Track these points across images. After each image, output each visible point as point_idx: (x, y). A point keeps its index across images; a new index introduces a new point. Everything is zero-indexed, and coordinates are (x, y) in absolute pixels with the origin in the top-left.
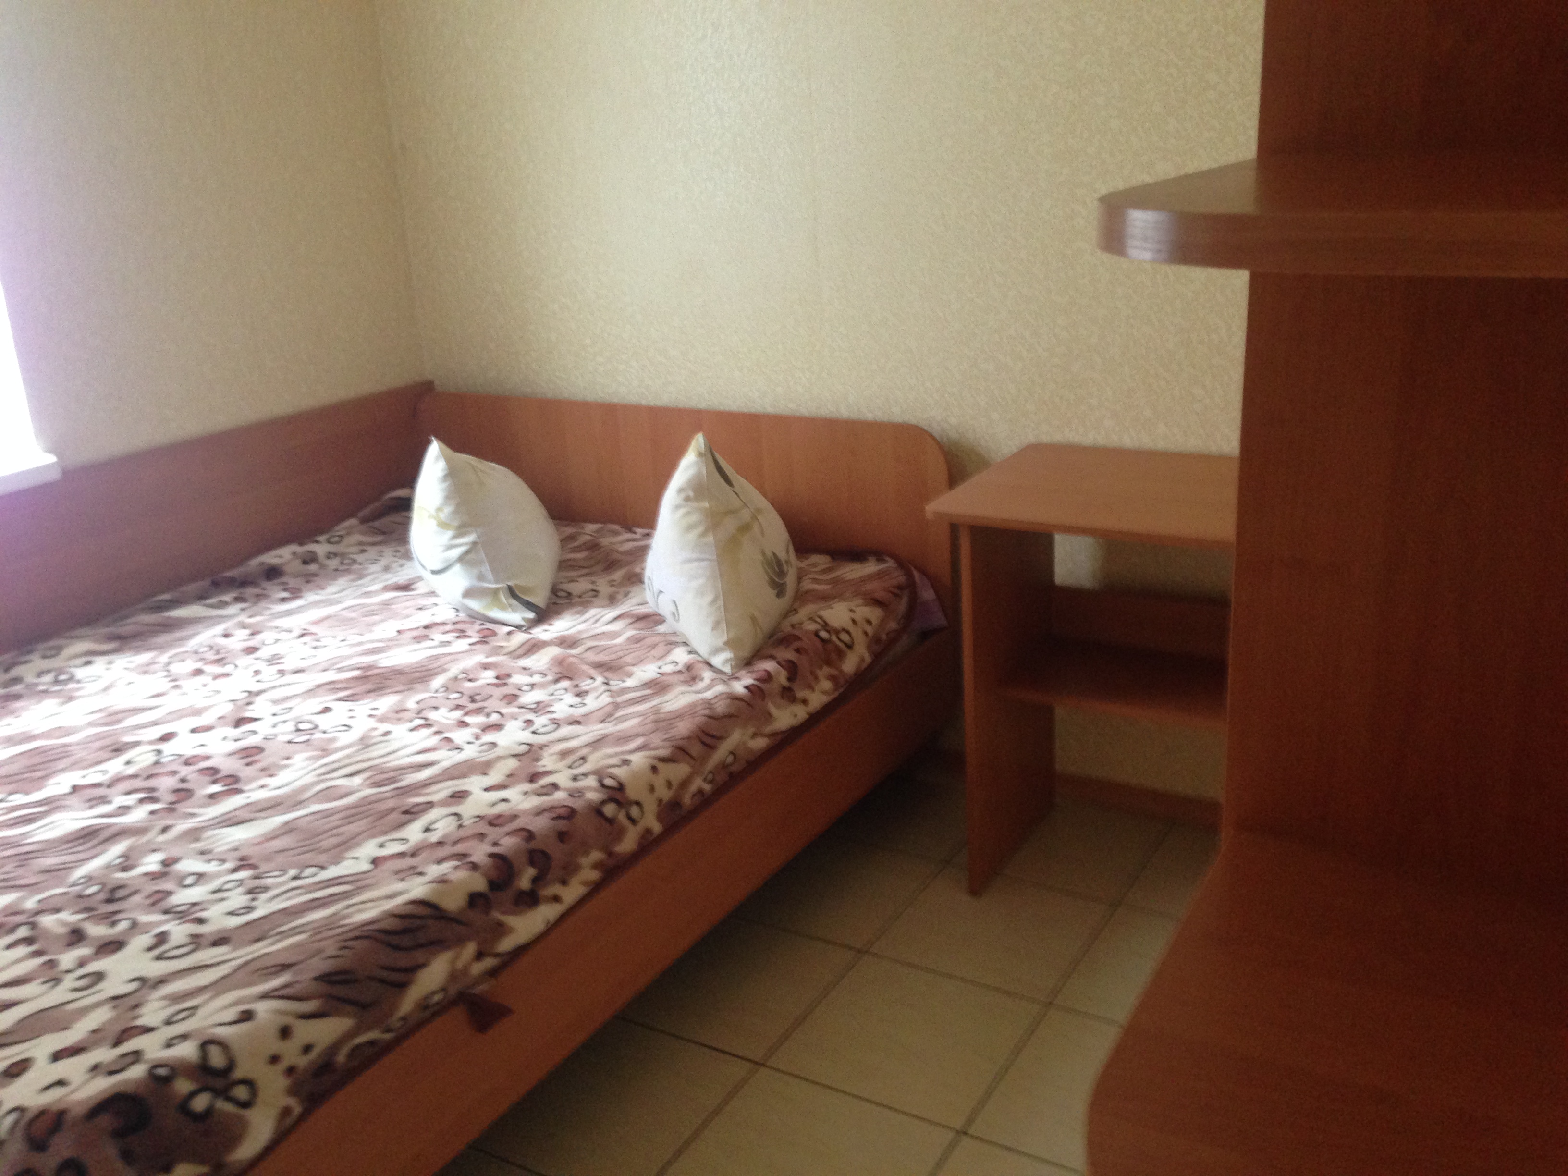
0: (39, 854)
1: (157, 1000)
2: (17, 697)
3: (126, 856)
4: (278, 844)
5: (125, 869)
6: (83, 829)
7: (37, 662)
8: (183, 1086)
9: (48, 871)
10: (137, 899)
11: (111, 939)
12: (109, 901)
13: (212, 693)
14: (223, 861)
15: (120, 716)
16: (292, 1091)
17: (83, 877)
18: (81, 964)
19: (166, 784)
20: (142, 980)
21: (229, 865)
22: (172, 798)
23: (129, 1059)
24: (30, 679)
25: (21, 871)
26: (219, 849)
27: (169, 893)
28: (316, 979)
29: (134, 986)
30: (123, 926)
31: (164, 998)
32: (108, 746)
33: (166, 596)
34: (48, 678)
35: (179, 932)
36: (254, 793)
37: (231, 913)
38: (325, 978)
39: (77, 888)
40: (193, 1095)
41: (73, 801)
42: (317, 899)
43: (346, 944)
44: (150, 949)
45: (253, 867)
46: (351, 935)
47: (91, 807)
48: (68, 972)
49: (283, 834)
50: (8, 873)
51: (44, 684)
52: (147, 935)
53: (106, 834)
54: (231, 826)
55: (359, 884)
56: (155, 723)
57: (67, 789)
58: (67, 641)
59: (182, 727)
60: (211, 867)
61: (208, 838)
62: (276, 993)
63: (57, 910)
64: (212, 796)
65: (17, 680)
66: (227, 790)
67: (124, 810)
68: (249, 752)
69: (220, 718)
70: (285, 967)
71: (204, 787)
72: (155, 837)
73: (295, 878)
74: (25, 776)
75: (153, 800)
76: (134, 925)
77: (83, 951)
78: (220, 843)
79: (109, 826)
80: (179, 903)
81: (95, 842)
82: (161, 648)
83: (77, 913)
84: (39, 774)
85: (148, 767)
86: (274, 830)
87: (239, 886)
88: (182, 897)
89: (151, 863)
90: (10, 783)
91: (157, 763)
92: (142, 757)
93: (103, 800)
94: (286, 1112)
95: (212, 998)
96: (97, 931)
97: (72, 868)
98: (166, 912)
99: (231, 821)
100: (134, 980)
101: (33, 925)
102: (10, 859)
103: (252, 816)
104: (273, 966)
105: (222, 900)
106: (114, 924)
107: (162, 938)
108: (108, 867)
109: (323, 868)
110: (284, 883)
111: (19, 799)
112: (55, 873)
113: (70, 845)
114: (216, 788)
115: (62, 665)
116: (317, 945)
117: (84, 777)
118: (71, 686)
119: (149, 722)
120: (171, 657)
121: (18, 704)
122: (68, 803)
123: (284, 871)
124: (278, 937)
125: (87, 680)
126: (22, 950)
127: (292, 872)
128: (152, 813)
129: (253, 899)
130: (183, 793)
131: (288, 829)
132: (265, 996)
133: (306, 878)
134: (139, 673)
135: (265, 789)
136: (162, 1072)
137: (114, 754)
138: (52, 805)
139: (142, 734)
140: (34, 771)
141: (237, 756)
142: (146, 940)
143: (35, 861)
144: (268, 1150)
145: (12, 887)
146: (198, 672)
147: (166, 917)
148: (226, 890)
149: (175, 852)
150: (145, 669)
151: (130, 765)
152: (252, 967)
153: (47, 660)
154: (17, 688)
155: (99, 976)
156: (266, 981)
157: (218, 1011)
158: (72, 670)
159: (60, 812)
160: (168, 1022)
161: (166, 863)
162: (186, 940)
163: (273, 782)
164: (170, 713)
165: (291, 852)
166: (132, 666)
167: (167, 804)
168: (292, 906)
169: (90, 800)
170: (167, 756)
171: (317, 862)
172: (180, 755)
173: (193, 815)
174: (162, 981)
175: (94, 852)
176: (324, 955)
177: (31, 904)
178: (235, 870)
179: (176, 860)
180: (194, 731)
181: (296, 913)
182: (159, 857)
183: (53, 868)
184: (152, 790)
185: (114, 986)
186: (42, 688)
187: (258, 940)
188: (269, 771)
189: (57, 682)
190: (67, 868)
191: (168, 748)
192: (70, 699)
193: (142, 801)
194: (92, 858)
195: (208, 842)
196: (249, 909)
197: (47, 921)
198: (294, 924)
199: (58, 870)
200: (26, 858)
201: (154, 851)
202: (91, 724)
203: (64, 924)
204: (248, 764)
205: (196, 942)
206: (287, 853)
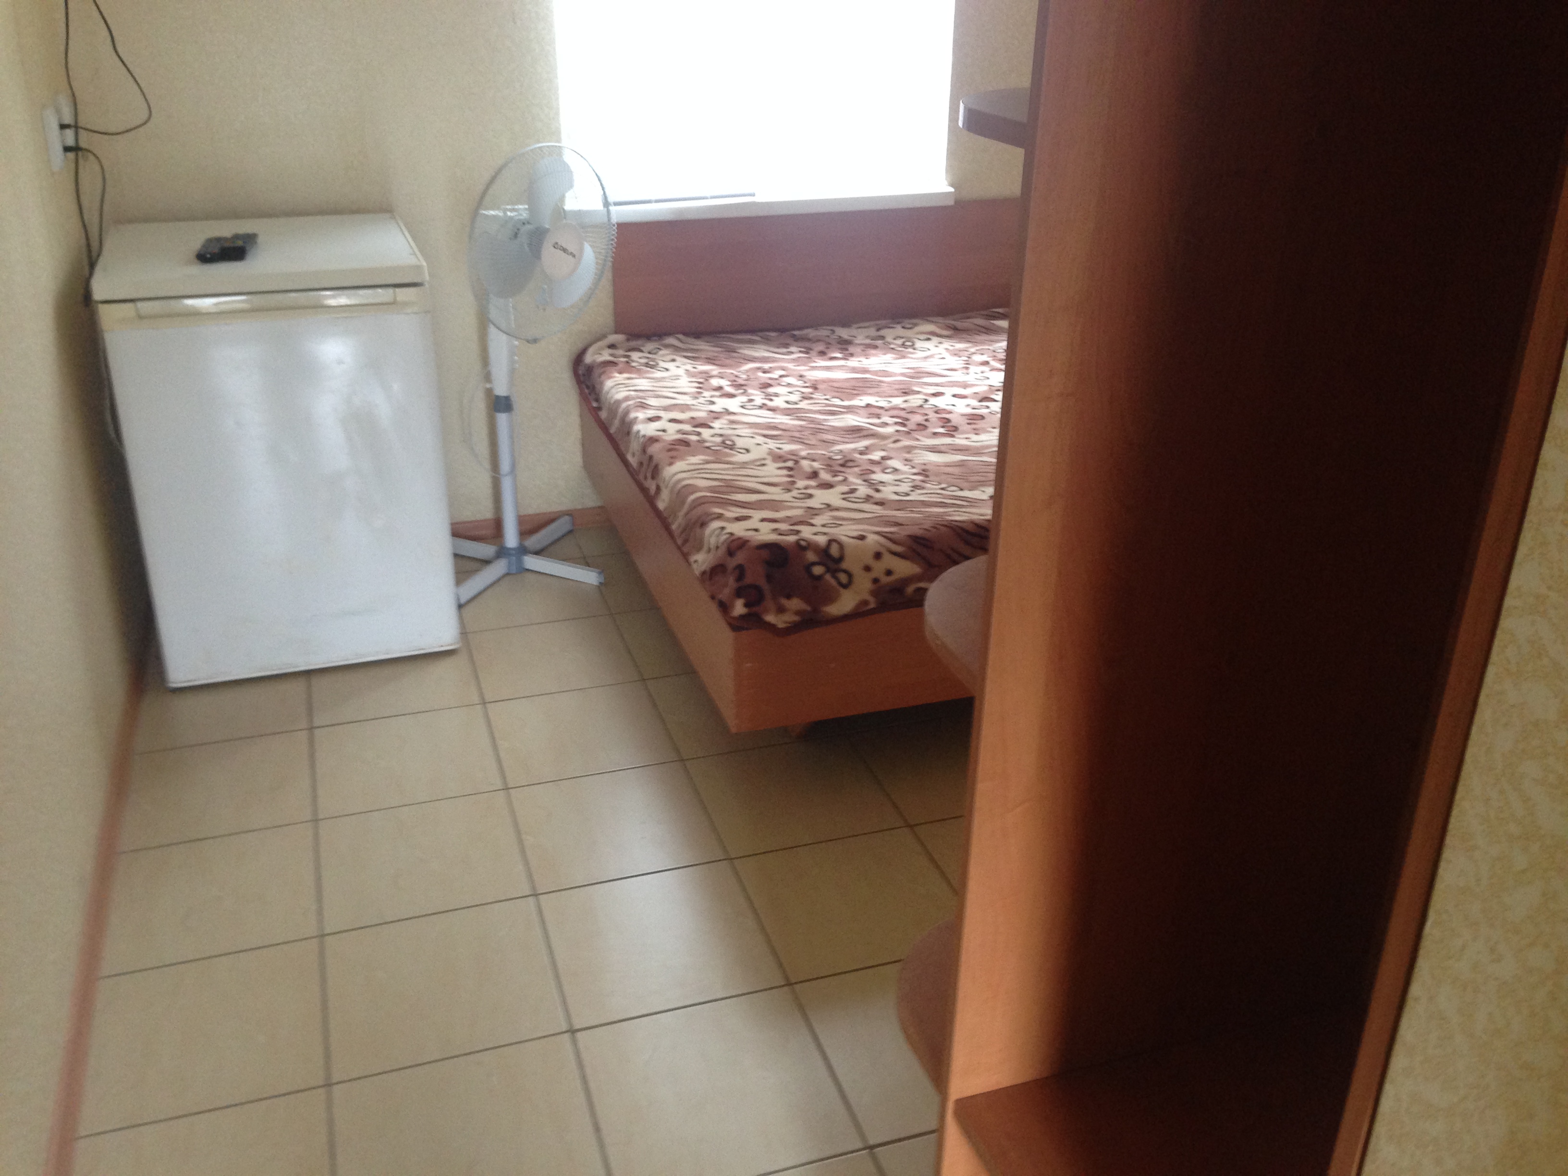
0: (826, 432)
1: (828, 516)
2: (875, 347)
3: (867, 448)
4: (950, 470)
5: (861, 454)
6: (856, 426)
7: (899, 330)
8: (811, 556)
9: (824, 441)
10: (856, 469)
11: (829, 482)
12: (842, 465)
13: (982, 378)
14: (913, 467)
15: (921, 375)
16: (874, 593)
17: (838, 450)
18: (806, 488)
19: (918, 418)
20: (828, 505)
21: (914, 471)
22: (914, 427)
23: (795, 532)
24: (889, 339)
25: (811, 437)
26: (916, 462)
27: (873, 472)
28: (910, 536)
29: (823, 506)
30: (840, 478)
31: (831, 516)
32: (901, 389)
33: (1000, 310)
34: (900, 342)
35: (863, 490)
36: (960, 440)
37: (896, 493)
38: (911, 537)
39: (832, 454)
40: (814, 564)
41: (862, 412)
42: (944, 503)
43: (937, 526)
44: (843, 494)
45: (927, 476)
46: (943, 523)
47: (869, 418)
48: (799, 489)
49: (956, 466)
50: (804, 435)
51: (896, 344)
52: (847, 487)
53: (865, 433)
54: (931, 452)
55: (973, 504)
56: (937, 385)
57: (863, 404)
58: (921, 322)
59: (949, 391)
60: (906, 469)
61: (915, 453)
62: (884, 534)
63: (814, 460)
64: (935, 434)
65: (882, 338)
66: (946, 433)
67: (886, 424)
68: (975, 417)
69: (975, 393)
70: (897, 524)
71: (935, 427)
72: (888, 444)
73: (942, 489)
74: (848, 391)
75: (904, 425)
76: (845, 480)
77: (812, 483)
78: (919, 458)
79: (869, 429)
80: (875, 478)
81: (858, 435)
82: (976, 343)
83: (821, 465)
84: (855, 392)
85: (914, 407)
86: (953, 462)
87: (911, 482)
88: (878, 476)
89: (876, 456)
90: (838, 392)
91: (921, 406)
92: (915, 401)
93: (878, 416)
94: (865, 603)
95: (854, 524)
96: (825, 476)
97: (839, 444)
98: (865, 481)
99: (934, 450)
100: (825, 504)
101: (796, 462)
102: (809, 429)
103: (948, 450)
104: (892, 522)
105: (897, 485)
106: (836, 476)
107: (853, 491)
108: (855, 450)
109: (961, 490)
110: (936, 489)
111: (837, 402)
112: (827, 443)
113: (845, 433)
114: (942, 430)
115: (912, 336)
116: (923, 521)
117: (877, 401)
118: (910, 350)
119: (932, 383)
120: (977, 350)
121: (873, 352)
122: (858, 411)
123: (940, 483)
124: (908, 512)
125: (919, 349)
126: (785, 472)
127: (943, 486)
128: (897, 431)
129: (912, 491)
130: (922, 427)
131: (961, 464)
132: (878, 533)
133: (948, 491)
134: (951, 355)
135: (968, 440)
136: (803, 543)
137: (903, 394)
138: (850, 409)
139: (925, 388)
140: (854, 390)
141: (967, 417)
142: (845, 489)
143: (821, 434)
144: (846, 618)
145: (801, 442)
146: (986, 363)
147: (864, 483)
148: (903, 482)
149: (892, 454)
150: (956, 354)
151: (907, 403)
152: (881, 519)
153: (905, 330)
154: (879, 343)
155: (810, 496)
156: (884, 527)
157: (851, 530)
158: (916, 340)
159: (851, 414)
160: (823, 526)
161: (883, 458)
162: (863, 496)
163: (975, 438)
164: (949, 382)
165: (953, 476)
166: (951, 348)
167: (909, 430)
168: (929, 501)
169: (870, 414)
170: (929, 405)
171: (960, 485)
172: (936, 406)
173: (918, 440)
174: (837, 509)
175: (853, 440)
176: (920, 527)
177: (803, 453)
178: (915, 474)
179: (889, 458)
180: (954, 396)
181: (928, 505)
182: (883, 454)
183: (828, 441)
184: (907, 420)
185: (811, 503)
186: (892, 346)
187: (899, 510)
188: (977, 432)
189: (903, 345)
190: (833, 443)
191: (933, 401)
192: (904, 357)
193: (896, 423)
194: (847, 443)
195: (914, 455)
196: (907, 495)
197: (805, 463)
198: (923, 510)
199: (828, 442)
200: (817, 431)
201: (884, 450)
202: (903, 375)
203: (811, 467)
204: (968, 424)
205: (868, 499)
206: (949, 476)
